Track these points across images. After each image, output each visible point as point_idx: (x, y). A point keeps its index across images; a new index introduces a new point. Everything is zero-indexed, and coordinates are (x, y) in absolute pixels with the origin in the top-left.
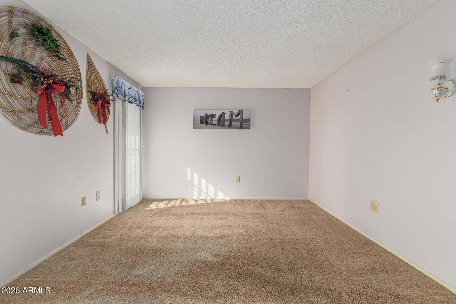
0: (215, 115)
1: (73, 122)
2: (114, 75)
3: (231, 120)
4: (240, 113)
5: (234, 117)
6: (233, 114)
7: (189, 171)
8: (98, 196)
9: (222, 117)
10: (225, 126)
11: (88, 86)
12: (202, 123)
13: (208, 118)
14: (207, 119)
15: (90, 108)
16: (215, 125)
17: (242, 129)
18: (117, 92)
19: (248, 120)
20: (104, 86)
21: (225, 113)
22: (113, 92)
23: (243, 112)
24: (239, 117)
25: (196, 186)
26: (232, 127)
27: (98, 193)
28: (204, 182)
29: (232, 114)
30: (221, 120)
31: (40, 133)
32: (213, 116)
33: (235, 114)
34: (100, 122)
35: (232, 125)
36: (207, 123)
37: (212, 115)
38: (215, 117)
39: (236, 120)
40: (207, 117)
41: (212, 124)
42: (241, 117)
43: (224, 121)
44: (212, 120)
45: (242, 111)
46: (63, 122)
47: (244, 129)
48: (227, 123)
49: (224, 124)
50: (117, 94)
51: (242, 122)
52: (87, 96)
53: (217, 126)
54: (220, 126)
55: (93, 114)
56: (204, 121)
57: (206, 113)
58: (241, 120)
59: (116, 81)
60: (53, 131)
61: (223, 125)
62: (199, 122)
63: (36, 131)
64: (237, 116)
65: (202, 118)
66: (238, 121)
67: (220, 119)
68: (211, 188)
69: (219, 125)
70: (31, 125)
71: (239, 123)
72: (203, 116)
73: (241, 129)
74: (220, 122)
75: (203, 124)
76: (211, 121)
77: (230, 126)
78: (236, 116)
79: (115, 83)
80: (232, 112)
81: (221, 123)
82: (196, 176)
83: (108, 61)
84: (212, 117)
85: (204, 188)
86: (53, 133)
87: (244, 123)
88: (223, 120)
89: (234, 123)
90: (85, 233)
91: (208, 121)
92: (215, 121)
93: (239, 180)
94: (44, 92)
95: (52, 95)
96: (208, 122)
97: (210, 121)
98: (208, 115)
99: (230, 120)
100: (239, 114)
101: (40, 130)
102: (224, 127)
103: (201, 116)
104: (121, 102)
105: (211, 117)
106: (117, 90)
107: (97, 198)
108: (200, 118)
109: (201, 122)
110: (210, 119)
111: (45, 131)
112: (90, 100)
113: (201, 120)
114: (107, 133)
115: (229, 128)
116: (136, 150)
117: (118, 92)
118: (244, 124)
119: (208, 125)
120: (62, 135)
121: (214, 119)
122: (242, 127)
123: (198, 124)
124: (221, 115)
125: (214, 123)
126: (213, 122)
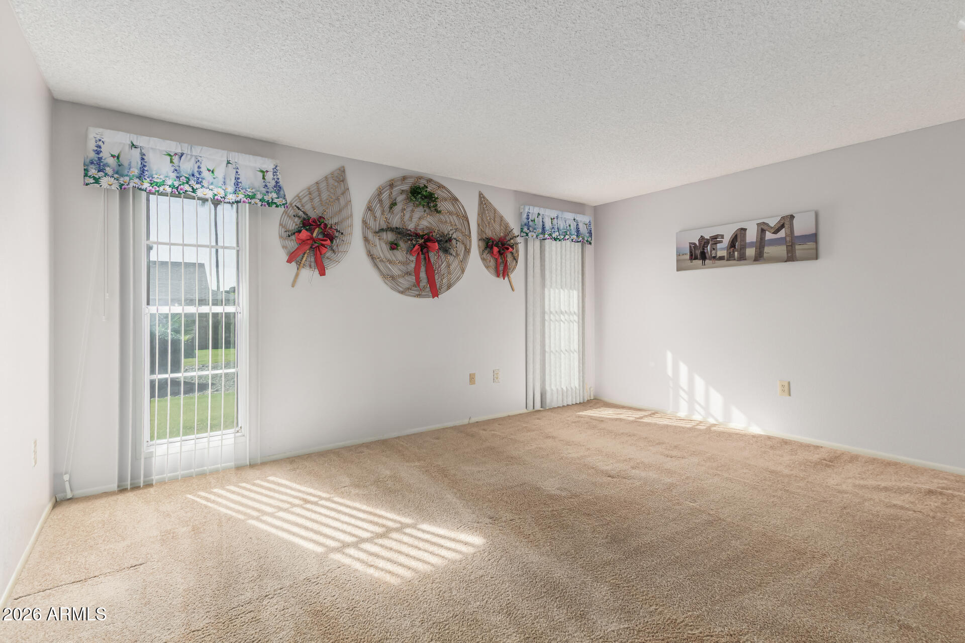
0: (722, 236)
1: (458, 279)
2: (523, 207)
3: (761, 243)
4: (787, 222)
5: (769, 236)
6: (765, 227)
7: (669, 355)
8: (496, 376)
9: (738, 237)
10: (746, 259)
11: (481, 231)
12: (693, 257)
13: (705, 246)
14: (704, 249)
15: (483, 259)
16: (722, 258)
17: (793, 261)
18: (526, 229)
19: (814, 238)
20: (507, 226)
21: (745, 230)
22: (522, 231)
23: (795, 221)
24: (782, 234)
25: (684, 390)
26: (764, 259)
27: (495, 373)
28: (699, 383)
29: (762, 229)
30: (735, 248)
31: (418, 296)
32: (718, 239)
33: (772, 228)
34: (498, 276)
35: (765, 255)
36: (703, 257)
37: (715, 238)
38: (721, 242)
39: (773, 242)
40: (704, 244)
41: (714, 257)
42: (789, 233)
43: (744, 247)
44: (714, 249)
45: (792, 217)
46: (444, 282)
47: (797, 261)
48: (750, 252)
49: (744, 253)
50: (526, 233)
51: (791, 246)
52: (479, 245)
53: (727, 260)
54: (735, 260)
55: (487, 267)
56: (698, 252)
57: (702, 236)
58: (788, 239)
59: (526, 215)
60: (431, 293)
61: (741, 258)
62: (688, 257)
63: (414, 295)
64: (776, 231)
65: (693, 248)
66: (779, 244)
67: (732, 244)
68: (717, 399)
69: (730, 257)
70: (409, 289)
71: (784, 248)
72: (695, 244)
73: (788, 263)
74: (734, 252)
75: (695, 259)
76: (714, 252)
77: (759, 257)
78: (773, 233)
79: (525, 216)
80: (764, 223)
81: (736, 253)
82: (683, 369)
83: (515, 189)
84: (716, 242)
85: (700, 396)
86: (431, 295)
87: (797, 247)
88: (741, 245)
89: (768, 250)
90: (473, 420)
91: (705, 251)
92: (722, 249)
93: (788, 389)
94: (420, 253)
95: (429, 254)
96: (707, 255)
97: (711, 252)
98: (706, 239)
99: (758, 244)
100: (783, 226)
101: (418, 293)
102: (742, 262)
103: (691, 243)
104: (538, 243)
105: (713, 243)
106: (526, 227)
107: (494, 379)
108: (690, 247)
109: (691, 255)
110: (711, 247)
111: (423, 294)
112: (482, 248)
113: (691, 252)
114: (513, 290)
115: (757, 262)
116: (570, 314)
117: (528, 229)
118: (798, 250)
119: (707, 261)
120: (438, 297)
121: (719, 246)
122: (791, 257)
123: (685, 260)
124: (736, 236)
125: (720, 254)
126: (716, 253)
